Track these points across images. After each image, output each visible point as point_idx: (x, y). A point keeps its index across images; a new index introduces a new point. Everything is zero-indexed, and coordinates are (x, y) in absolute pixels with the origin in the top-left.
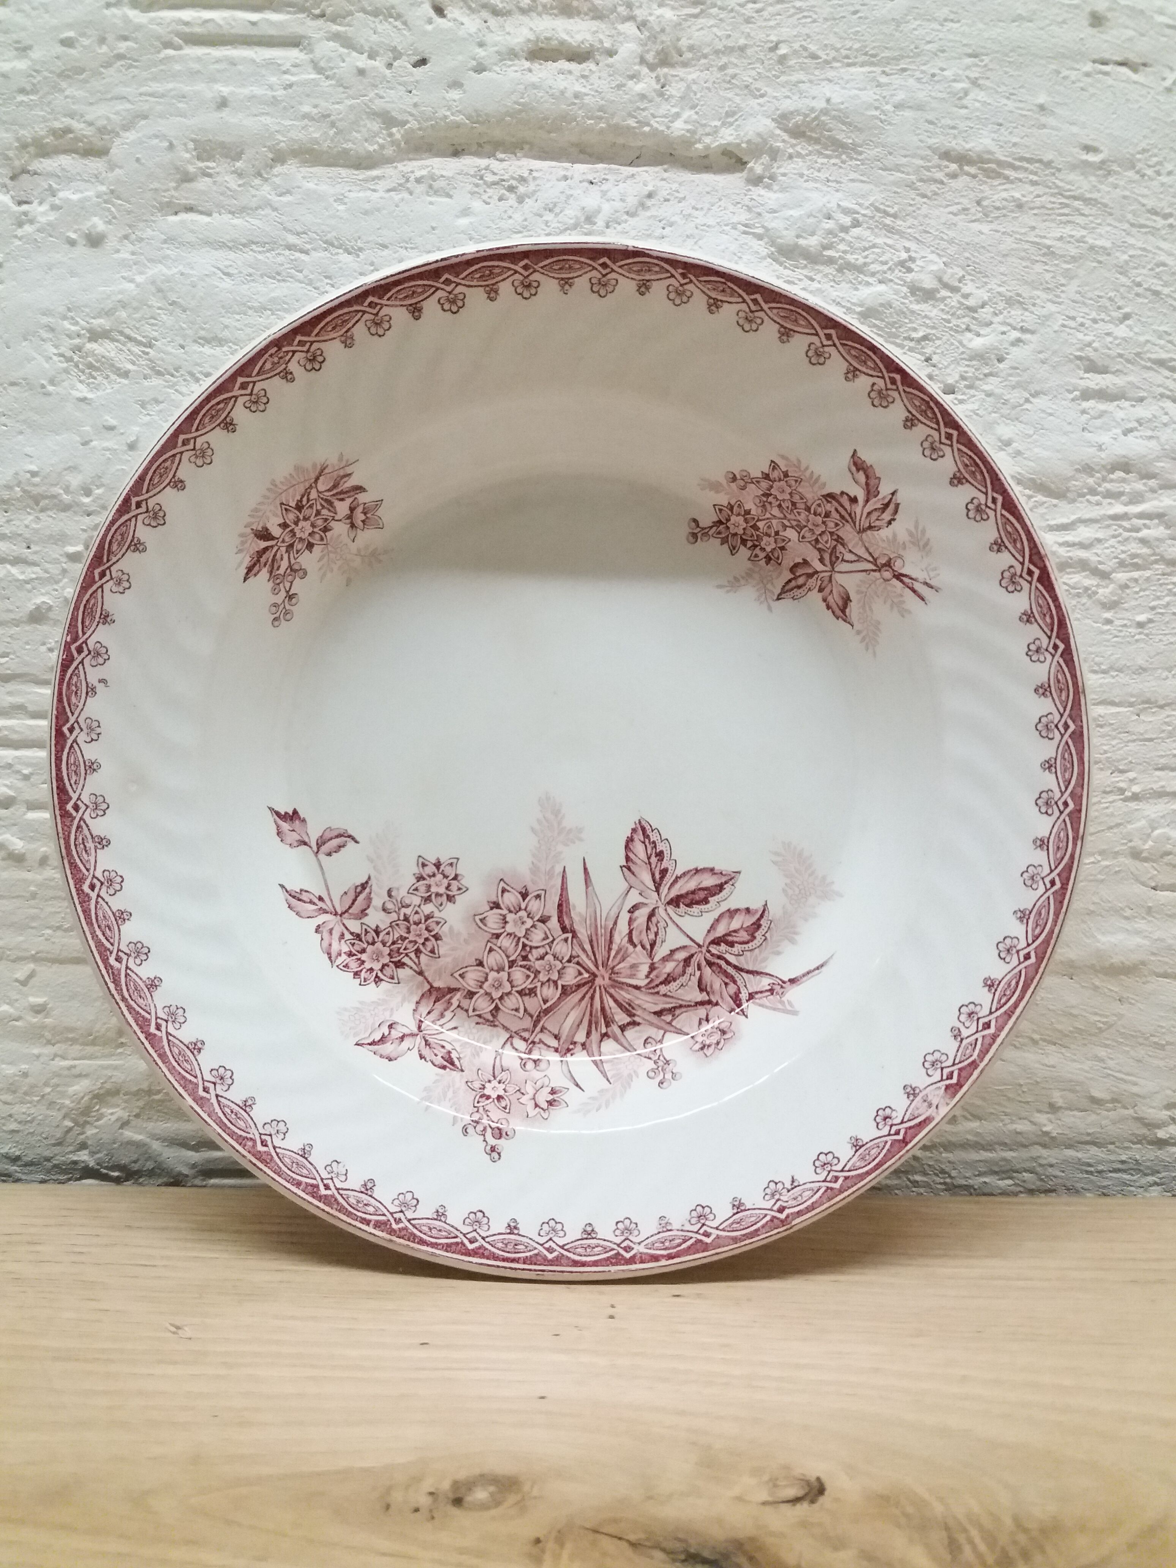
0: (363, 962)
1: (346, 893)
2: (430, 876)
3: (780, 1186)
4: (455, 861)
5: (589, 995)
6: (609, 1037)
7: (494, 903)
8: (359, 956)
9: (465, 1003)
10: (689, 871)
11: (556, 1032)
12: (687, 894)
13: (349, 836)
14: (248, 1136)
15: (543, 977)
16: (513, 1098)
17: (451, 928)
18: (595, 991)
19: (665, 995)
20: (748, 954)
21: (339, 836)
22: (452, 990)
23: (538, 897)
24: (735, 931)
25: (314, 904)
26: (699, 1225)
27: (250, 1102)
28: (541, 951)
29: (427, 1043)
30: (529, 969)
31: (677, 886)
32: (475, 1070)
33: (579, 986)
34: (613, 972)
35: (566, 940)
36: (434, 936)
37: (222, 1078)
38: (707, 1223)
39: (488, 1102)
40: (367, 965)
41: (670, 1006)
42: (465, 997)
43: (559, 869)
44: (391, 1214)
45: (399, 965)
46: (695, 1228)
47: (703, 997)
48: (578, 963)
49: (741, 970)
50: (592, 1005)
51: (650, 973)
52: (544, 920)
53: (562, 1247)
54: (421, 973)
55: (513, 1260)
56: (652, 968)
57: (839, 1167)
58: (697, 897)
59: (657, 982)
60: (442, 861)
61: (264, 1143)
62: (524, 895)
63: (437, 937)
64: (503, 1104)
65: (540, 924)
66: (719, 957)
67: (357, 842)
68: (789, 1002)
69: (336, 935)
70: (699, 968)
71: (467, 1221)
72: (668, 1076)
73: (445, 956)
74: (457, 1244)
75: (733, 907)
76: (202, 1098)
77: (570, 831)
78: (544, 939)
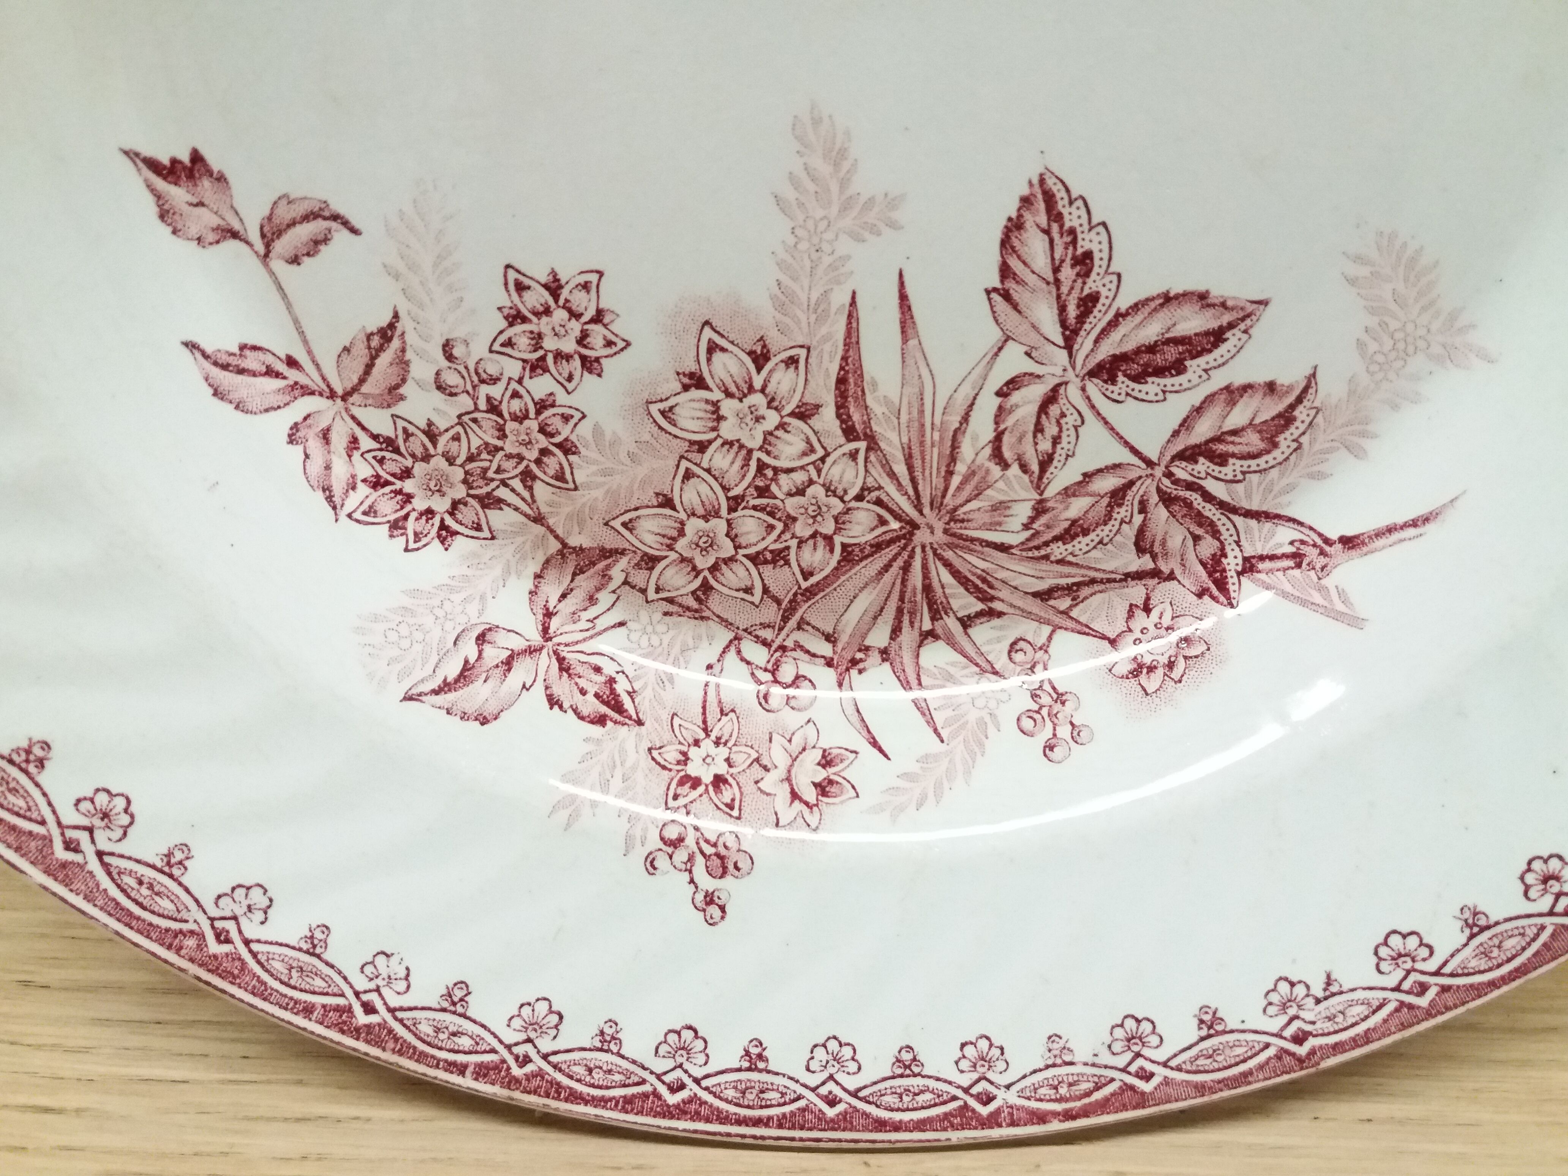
0: (409, 498)
1: (347, 350)
2: (537, 314)
3: (1300, 990)
4: (594, 278)
5: (900, 562)
6: (936, 637)
7: (691, 375)
8: (398, 485)
9: (637, 579)
10: (1148, 300)
11: (830, 630)
12: (1138, 351)
13: (335, 217)
14: (184, 927)
15: (802, 529)
16: (746, 781)
17: (597, 430)
18: (912, 556)
19: (1061, 562)
20: (1255, 478)
21: (310, 216)
22: (609, 554)
23: (792, 361)
24: (1234, 432)
25: (278, 375)
26: (1129, 1056)
27: (178, 856)
28: (799, 477)
29: (564, 667)
30: (771, 514)
31: (1116, 335)
32: (666, 717)
33: (878, 547)
34: (953, 519)
35: (853, 455)
36: (559, 446)
37: (105, 816)
38: (1146, 1052)
39: (695, 794)
40: (420, 504)
41: (1070, 581)
42: (638, 566)
43: (841, 298)
44: (509, 1047)
45: (489, 502)
46: (1121, 1061)
47: (1146, 562)
48: (879, 502)
49: (1235, 510)
50: (904, 582)
51: (1033, 520)
52: (804, 413)
53: (854, 1094)
54: (539, 519)
55: (758, 1122)
56: (1040, 509)
57: (1432, 965)
58: (1159, 359)
59: (1047, 536)
60: (563, 278)
61: (222, 937)
62: (760, 358)
63: (567, 448)
64: (727, 795)
65: (795, 422)
66: (1190, 486)
67: (355, 231)
68: (1341, 593)
69: (339, 440)
70: (1143, 509)
71: (663, 1049)
72: (1064, 732)
73: (588, 486)
74: (645, 1096)
75: (1239, 380)
76: (64, 865)
77: (870, 202)
78: (804, 454)
